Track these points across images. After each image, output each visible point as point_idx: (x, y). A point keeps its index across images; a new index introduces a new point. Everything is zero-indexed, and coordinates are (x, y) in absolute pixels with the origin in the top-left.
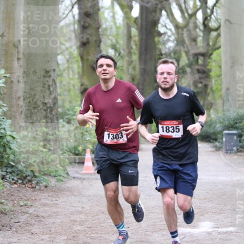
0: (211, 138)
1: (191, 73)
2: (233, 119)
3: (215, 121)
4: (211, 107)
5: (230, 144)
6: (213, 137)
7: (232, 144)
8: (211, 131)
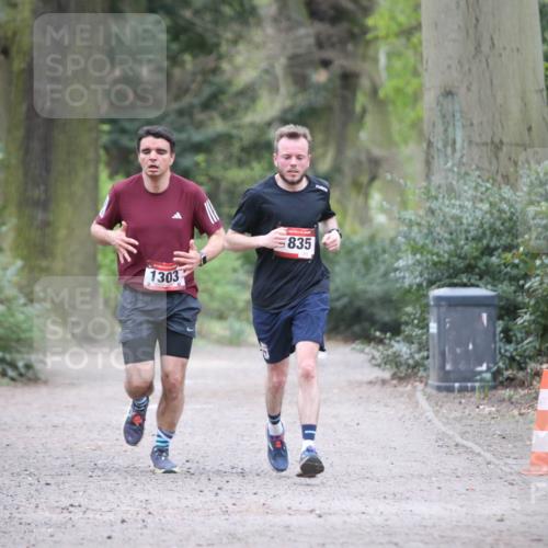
0: (373, 322)
1: (276, 20)
2: (472, 234)
3: (392, 241)
4: (373, 179)
5: (458, 350)
6: (384, 316)
7: (471, 347)
8: (373, 287)
